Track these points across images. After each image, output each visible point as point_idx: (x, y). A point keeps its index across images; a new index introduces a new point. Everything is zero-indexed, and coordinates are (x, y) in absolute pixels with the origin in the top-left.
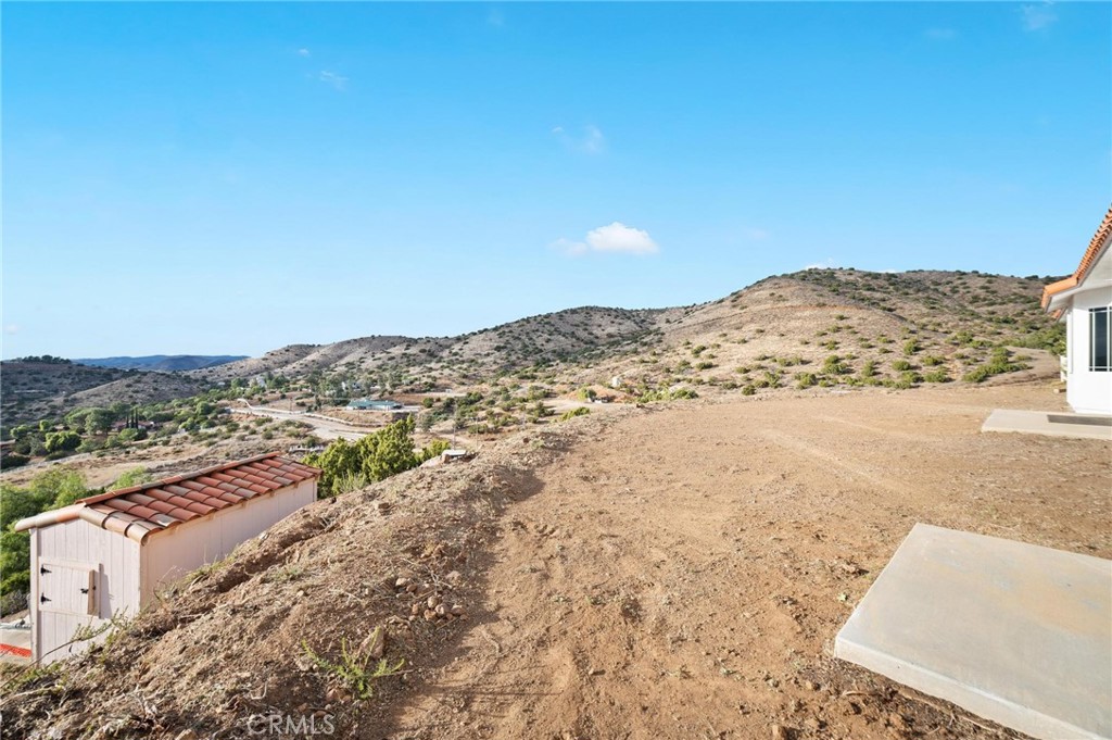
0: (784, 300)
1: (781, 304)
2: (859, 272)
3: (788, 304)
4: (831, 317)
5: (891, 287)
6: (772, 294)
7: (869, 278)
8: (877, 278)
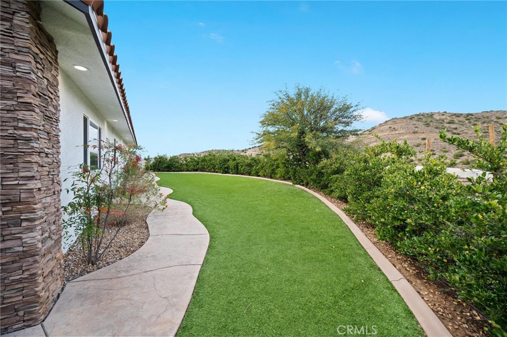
0: (396, 130)
1: (394, 133)
2: (449, 113)
3: (397, 132)
4: (419, 138)
5: (467, 121)
6: (390, 127)
7: (454, 117)
8: (459, 116)
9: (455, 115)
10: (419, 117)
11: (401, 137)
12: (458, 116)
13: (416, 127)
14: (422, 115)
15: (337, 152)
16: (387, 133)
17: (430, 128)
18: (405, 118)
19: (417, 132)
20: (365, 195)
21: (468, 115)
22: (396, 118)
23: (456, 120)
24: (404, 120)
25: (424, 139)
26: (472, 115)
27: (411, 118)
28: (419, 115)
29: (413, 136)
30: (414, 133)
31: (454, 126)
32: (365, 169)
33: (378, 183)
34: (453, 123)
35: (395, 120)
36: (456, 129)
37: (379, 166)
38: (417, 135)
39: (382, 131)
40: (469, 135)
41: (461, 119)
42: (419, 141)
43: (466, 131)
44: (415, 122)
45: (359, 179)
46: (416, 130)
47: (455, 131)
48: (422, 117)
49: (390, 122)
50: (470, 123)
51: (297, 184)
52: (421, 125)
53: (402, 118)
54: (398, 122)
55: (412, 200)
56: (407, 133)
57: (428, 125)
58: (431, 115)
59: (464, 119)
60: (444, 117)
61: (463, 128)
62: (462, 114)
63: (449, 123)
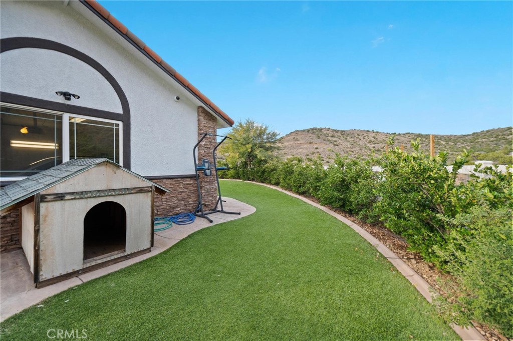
9: (335, 130)
10: (313, 131)
11: (302, 147)
12: (337, 131)
13: (311, 139)
14: (315, 130)
15: (272, 160)
16: (292, 143)
17: (320, 140)
18: (304, 131)
19: (312, 143)
20: (288, 177)
21: (343, 131)
22: (298, 131)
23: (336, 135)
24: (304, 133)
25: (317, 148)
26: (344, 131)
27: (308, 131)
28: (313, 129)
29: (309, 146)
30: (311, 143)
31: (334, 139)
32: (288, 168)
33: (293, 172)
34: (334, 137)
35: (297, 132)
36: (336, 141)
37: (292, 166)
38: (312, 145)
39: (288, 141)
40: (343, 146)
41: (339, 134)
42: (314, 150)
43: (341, 143)
44: (311, 135)
45: (286, 172)
46: (312, 141)
47: (335, 143)
48: (315, 131)
49: (294, 134)
50: (344, 137)
51: (245, 180)
52: (314, 136)
53: (301, 131)
54: (299, 133)
55: (302, 175)
56: (305, 143)
57: (319, 137)
58: (321, 130)
59: (340, 134)
60: (328, 132)
61: (340, 141)
62: (339, 131)
63: (332, 137)
